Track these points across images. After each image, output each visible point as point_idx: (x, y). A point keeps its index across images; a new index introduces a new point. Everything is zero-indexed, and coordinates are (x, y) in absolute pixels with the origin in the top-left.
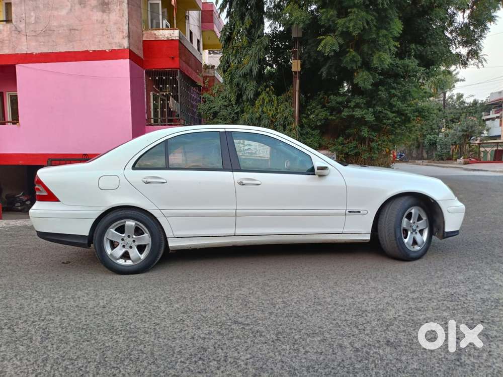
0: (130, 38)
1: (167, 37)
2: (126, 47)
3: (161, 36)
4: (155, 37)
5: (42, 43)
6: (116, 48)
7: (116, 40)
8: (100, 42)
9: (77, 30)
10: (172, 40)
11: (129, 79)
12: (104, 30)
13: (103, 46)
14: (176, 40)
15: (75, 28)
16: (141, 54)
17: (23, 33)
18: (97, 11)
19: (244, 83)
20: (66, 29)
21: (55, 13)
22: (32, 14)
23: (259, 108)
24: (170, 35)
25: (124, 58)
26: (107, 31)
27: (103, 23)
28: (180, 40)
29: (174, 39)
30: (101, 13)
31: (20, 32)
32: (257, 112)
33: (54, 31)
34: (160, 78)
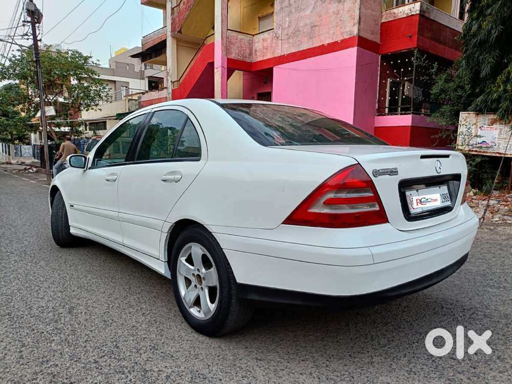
0: (362, 23)
1: (407, 14)
2: (355, 35)
3: (400, 14)
4: (395, 17)
5: (291, 45)
6: (347, 37)
7: (348, 29)
8: (334, 34)
9: (317, 26)
10: (412, 15)
11: (355, 67)
12: (339, 21)
13: (336, 38)
14: (416, 14)
15: (316, 24)
16: (376, 38)
17: (280, 38)
18: (334, 3)
19: (481, 54)
20: (309, 27)
21: (302, 14)
22: (287, 19)
23: (499, 86)
24: (411, 10)
25: (352, 46)
26: (341, 21)
27: (338, 13)
28: (422, 13)
29: (414, 13)
30: (337, 4)
31: (278, 38)
32: (495, 92)
33: (300, 31)
34: (395, 62)
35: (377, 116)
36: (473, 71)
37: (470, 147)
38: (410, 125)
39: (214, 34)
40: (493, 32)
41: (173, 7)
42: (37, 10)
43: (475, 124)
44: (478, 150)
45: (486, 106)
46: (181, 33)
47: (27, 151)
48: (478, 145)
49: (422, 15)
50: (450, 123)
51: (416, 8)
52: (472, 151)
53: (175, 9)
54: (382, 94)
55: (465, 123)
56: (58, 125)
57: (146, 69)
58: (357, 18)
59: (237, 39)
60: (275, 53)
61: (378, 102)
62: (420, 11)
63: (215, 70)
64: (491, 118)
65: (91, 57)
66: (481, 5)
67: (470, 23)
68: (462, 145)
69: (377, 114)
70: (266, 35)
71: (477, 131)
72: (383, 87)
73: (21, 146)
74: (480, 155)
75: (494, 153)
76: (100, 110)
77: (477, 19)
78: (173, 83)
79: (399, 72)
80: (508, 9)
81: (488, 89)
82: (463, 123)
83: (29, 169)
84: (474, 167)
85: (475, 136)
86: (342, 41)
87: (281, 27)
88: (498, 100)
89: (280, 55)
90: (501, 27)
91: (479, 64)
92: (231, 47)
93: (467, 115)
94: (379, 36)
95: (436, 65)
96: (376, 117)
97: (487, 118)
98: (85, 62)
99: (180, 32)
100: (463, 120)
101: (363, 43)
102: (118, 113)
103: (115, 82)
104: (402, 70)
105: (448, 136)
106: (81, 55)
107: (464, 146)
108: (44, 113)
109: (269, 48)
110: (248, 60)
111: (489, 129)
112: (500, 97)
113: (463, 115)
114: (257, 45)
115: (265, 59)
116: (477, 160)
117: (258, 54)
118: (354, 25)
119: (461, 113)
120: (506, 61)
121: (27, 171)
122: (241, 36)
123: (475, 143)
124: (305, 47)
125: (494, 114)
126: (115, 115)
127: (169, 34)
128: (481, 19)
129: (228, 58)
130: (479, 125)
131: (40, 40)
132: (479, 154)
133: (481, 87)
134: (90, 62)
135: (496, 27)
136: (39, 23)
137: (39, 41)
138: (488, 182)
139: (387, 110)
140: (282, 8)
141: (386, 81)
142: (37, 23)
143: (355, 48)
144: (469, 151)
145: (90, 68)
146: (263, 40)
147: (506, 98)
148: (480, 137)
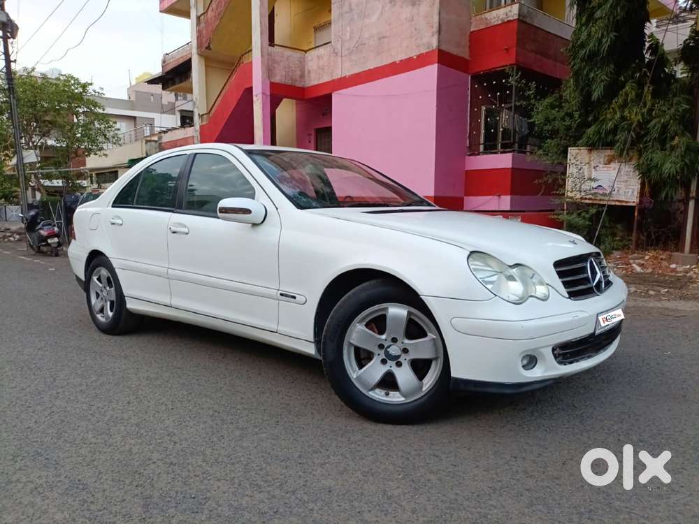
0: (442, 33)
1: (502, 19)
2: (435, 48)
3: (494, 20)
4: (487, 23)
5: (354, 63)
7: (425, 41)
8: (407, 47)
9: (386, 37)
10: (509, 21)
11: (436, 92)
12: (414, 30)
13: (410, 53)
14: (514, 20)
15: (384, 35)
16: (464, 53)
17: (340, 54)
18: (406, 6)
19: (591, 70)
20: (376, 38)
21: (367, 21)
22: (348, 29)
23: (615, 113)
24: (507, 15)
25: (432, 64)
26: (416, 30)
27: (412, 20)
28: (521, 18)
29: (512, 19)
30: (410, 7)
31: (336, 54)
32: (610, 120)
33: (365, 44)
34: (490, 83)
35: (469, 155)
36: (584, 93)
37: (583, 194)
38: (511, 166)
39: (251, 50)
40: (604, 40)
41: (199, 14)
42: (10, 20)
43: (588, 163)
44: (593, 197)
45: (600, 138)
46: (210, 49)
47: (14, 213)
48: (593, 192)
49: (521, 20)
50: (556, 162)
51: (513, 11)
52: (586, 199)
53: (202, 18)
54: (475, 127)
55: (574, 161)
56: (49, 177)
57: (177, 99)
58: (436, 25)
59: (282, 57)
60: (334, 75)
61: (470, 137)
62: (519, 15)
63: (255, 99)
64: (607, 154)
65: (91, 84)
66: (591, 6)
67: (579, 30)
68: (572, 192)
69: (469, 153)
70: (321, 51)
71: (590, 172)
72: (475, 116)
73: (5, 207)
74: (595, 204)
75: (613, 200)
76: (106, 155)
77: (587, 24)
78: (201, 116)
79: (494, 97)
80: (621, 9)
81: (602, 116)
82: (572, 162)
83: (10, 236)
84: (589, 221)
85: (588, 179)
86: (419, 56)
87: (340, 39)
88: (614, 131)
89: (339, 77)
90: (614, 34)
91: (589, 83)
92: (274, 68)
93: (578, 151)
94: (468, 50)
95: (533, 85)
96: (467, 157)
97: (602, 155)
98: (84, 91)
99: (208, 48)
100: (572, 158)
101: (445, 59)
102: (131, 158)
103: (134, 118)
104: (498, 94)
105: (555, 180)
106: (77, 82)
107: (575, 193)
108: (21, 159)
109: (326, 68)
110: (298, 84)
111: (605, 169)
112: (616, 127)
113: (572, 151)
114: (310, 64)
115: (321, 82)
116: (591, 211)
117: (312, 75)
118: (433, 35)
119: (569, 149)
120: (623, 79)
121: (6, 240)
122: (288, 52)
123: (588, 188)
124: (371, 65)
125: (611, 149)
126: (127, 162)
127: (194, 51)
128: (591, 24)
129: (271, 83)
130: (593, 164)
131: (15, 61)
132: (595, 202)
133: (595, 114)
134: (91, 91)
135: (608, 34)
136: (14, 38)
137: (13, 61)
138: (606, 239)
139: (482, 147)
140: (341, 15)
141: (480, 110)
142: (9, 38)
143: (436, 66)
144: (582, 198)
145: (91, 98)
146: (318, 57)
147: (623, 127)
148: (595, 180)
